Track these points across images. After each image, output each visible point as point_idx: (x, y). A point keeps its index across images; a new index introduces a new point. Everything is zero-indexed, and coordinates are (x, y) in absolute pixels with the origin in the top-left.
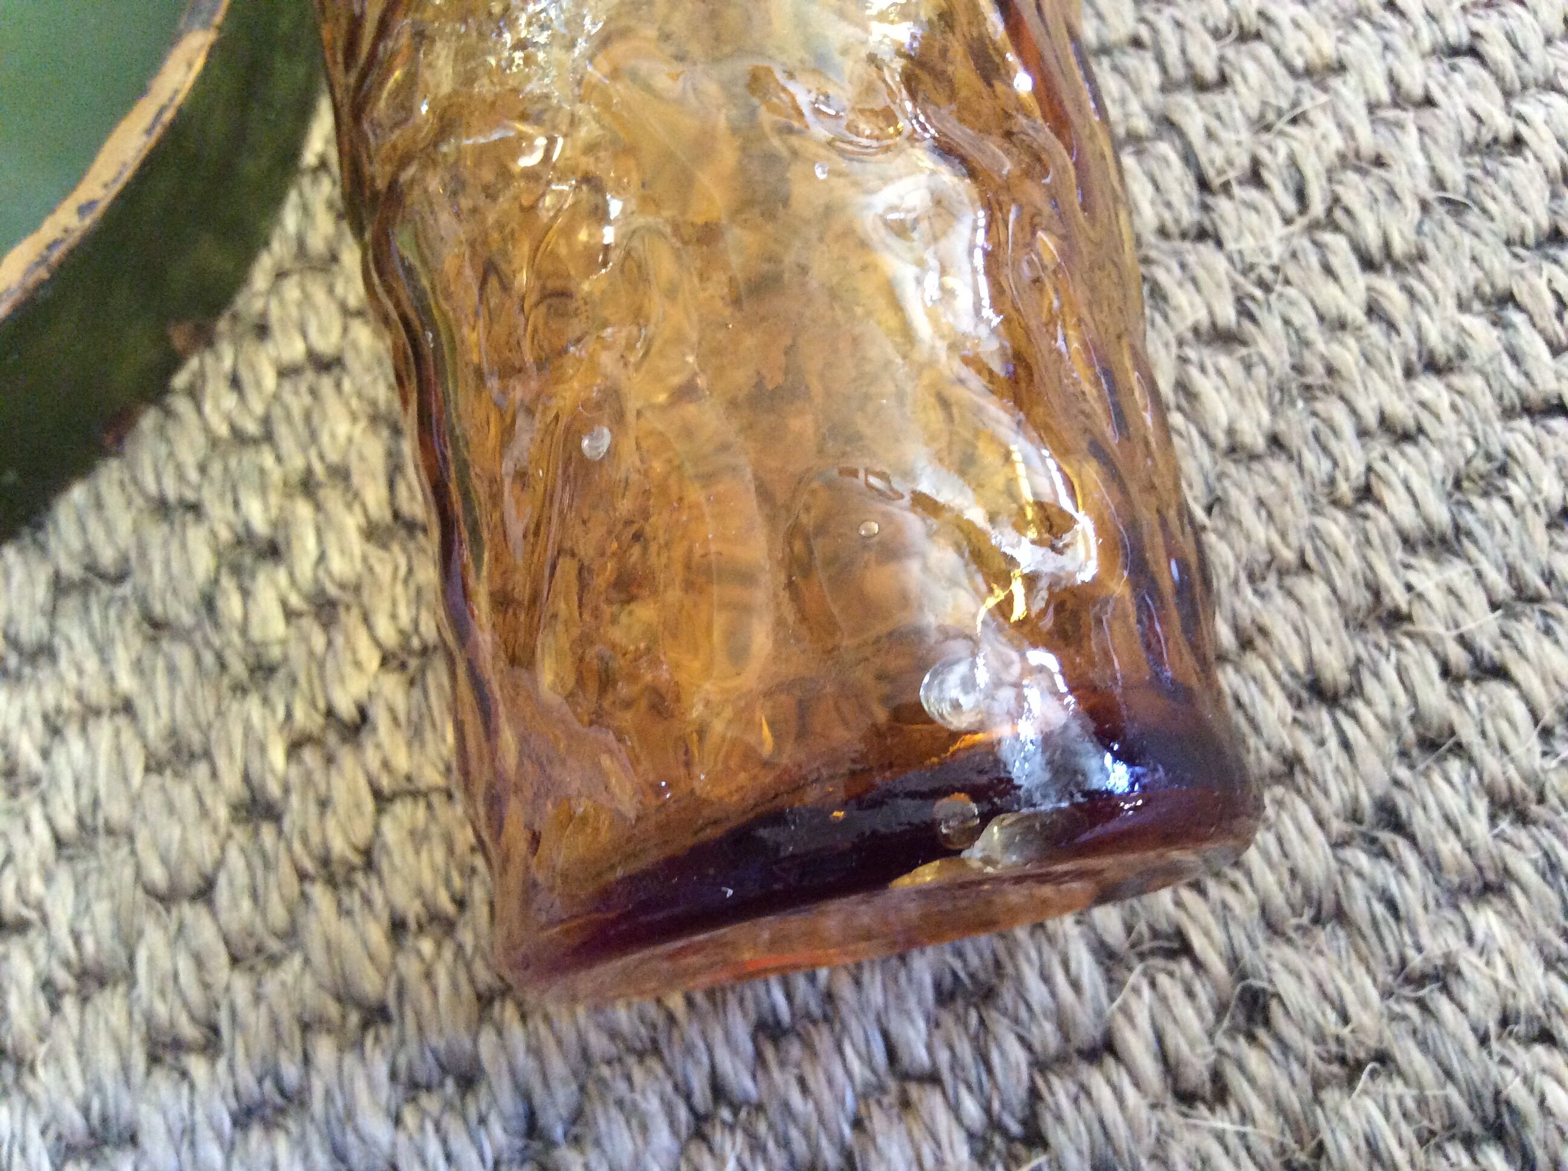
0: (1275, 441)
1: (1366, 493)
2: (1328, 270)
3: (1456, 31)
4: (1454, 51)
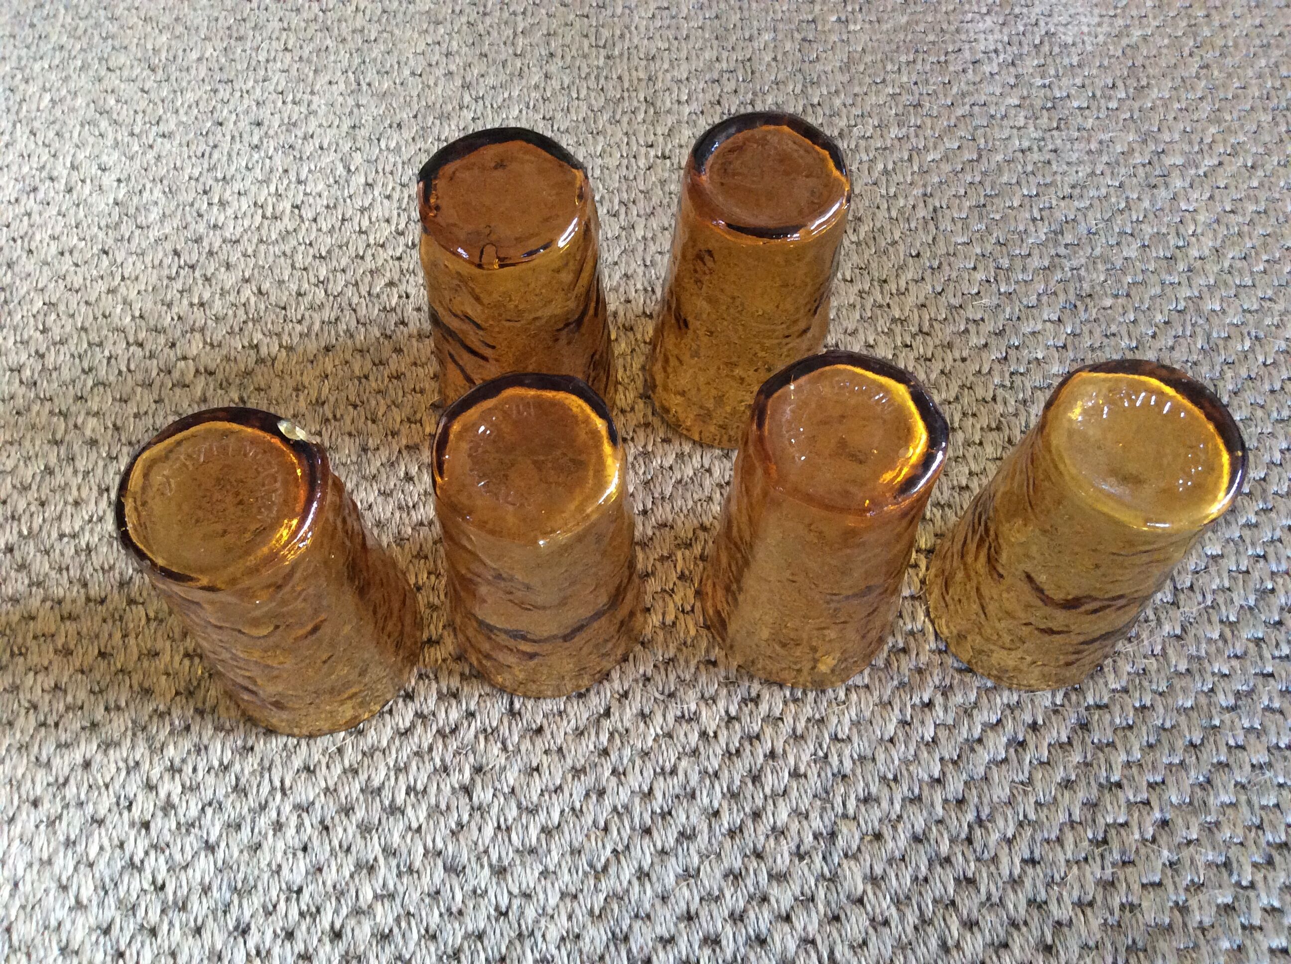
1: (1212, 690)
2: (1210, 621)
3: (1260, 551)
4: (1258, 556)
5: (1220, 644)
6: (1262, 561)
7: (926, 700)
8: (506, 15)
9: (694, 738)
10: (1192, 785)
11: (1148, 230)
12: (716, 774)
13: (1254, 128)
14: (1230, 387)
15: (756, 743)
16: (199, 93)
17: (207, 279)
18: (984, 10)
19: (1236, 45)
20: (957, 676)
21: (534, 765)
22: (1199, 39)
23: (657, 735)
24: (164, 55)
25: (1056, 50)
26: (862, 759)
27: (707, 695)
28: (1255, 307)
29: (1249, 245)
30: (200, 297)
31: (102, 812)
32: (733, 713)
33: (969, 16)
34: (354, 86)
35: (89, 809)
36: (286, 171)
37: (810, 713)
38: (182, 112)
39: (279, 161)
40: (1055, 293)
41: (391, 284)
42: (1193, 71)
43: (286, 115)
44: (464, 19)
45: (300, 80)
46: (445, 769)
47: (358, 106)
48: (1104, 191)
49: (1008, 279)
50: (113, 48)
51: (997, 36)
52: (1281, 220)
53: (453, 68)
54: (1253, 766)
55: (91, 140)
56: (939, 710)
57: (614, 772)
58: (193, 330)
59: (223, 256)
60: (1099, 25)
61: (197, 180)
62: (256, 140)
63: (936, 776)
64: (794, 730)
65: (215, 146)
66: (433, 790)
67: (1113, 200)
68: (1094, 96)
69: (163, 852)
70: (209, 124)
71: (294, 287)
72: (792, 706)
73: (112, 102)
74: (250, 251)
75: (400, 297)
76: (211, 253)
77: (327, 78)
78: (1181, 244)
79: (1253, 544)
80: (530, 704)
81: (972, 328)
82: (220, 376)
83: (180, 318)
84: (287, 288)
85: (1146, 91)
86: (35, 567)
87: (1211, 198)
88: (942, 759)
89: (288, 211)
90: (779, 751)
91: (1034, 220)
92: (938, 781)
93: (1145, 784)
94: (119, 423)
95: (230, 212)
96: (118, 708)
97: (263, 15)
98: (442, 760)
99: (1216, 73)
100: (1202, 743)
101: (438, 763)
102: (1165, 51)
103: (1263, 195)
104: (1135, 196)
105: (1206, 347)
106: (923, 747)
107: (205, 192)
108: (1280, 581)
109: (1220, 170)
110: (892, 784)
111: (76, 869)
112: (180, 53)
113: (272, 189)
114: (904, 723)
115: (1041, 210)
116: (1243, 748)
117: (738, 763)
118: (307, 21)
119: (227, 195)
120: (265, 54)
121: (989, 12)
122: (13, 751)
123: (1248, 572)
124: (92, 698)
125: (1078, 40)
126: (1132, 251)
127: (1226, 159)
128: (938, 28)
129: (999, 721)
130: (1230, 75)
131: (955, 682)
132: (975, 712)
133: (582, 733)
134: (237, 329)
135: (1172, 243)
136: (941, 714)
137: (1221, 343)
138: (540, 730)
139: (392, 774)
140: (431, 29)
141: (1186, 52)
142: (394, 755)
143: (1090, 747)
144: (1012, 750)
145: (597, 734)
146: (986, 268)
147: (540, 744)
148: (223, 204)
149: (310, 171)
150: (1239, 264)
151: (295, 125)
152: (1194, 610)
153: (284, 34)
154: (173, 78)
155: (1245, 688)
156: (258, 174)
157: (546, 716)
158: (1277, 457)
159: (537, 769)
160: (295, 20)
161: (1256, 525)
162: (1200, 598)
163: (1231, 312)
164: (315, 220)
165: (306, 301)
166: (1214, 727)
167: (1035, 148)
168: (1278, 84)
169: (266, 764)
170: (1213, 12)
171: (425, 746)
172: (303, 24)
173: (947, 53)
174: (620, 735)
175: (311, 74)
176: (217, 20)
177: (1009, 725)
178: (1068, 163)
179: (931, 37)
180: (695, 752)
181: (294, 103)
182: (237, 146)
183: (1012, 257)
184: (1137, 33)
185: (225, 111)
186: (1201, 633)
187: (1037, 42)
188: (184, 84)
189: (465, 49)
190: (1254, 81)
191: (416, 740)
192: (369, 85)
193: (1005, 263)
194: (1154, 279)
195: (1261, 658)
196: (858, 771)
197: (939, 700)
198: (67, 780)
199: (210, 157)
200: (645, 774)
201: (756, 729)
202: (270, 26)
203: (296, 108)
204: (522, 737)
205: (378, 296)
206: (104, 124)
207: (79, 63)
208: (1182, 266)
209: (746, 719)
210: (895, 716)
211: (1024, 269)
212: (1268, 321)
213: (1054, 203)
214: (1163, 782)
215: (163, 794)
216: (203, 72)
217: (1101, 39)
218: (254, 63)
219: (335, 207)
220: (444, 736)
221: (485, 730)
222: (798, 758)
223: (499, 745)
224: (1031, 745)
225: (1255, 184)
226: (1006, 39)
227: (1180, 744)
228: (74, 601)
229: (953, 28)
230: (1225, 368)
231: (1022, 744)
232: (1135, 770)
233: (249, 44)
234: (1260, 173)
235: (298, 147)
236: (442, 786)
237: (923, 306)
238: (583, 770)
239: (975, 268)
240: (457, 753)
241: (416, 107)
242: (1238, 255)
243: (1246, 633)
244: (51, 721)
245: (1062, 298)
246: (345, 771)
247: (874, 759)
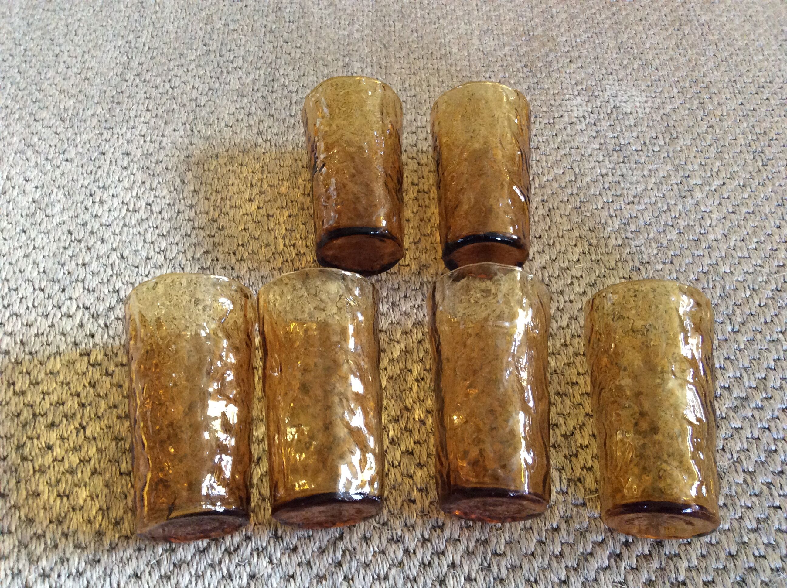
0: (724, 504)
1: (741, 518)
2: (736, 471)
3: (765, 425)
4: (765, 428)
5: (744, 486)
6: (767, 431)
7: (555, 526)
8: (285, 92)
9: (400, 554)
10: (732, 583)
11: (682, 223)
12: (415, 580)
13: (743, 162)
14: (739, 320)
15: (442, 557)
16: (91, 135)
17: (88, 249)
18: (576, 93)
19: (728, 115)
20: (575, 510)
21: (291, 573)
22: (706, 111)
23: (375, 552)
24: (70, 112)
25: (621, 116)
26: (513, 567)
27: (408, 524)
28: (751, 270)
29: (745, 233)
30: (83, 260)
32: (426, 536)
33: (567, 97)
34: (189, 132)
36: (143, 183)
37: (478, 536)
38: (79, 146)
39: (139, 177)
40: (626, 261)
41: (207, 252)
42: (704, 129)
43: (145, 149)
44: (259, 94)
45: (155, 128)
46: (230, 576)
47: (191, 144)
48: (653, 199)
49: (596, 252)
50: (39, 107)
51: (585, 108)
52: (763, 217)
53: (252, 122)
54: (772, 569)
55: (21, 162)
56: (564, 532)
57: (346, 578)
58: (77, 281)
59: (99, 234)
60: (646, 102)
61: (86, 187)
62: (125, 164)
63: (563, 579)
64: (468, 548)
65: (100, 167)
67: (660, 205)
68: (645, 143)
70: (96, 154)
71: (144, 254)
72: (466, 532)
73: (35, 139)
74: (117, 231)
75: (212, 260)
76: (92, 232)
77: (173, 127)
78: (703, 231)
79: (761, 420)
80: (289, 531)
81: (576, 282)
82: (92, 310)
83: (69, 273)
84: (140, 255)
85: (676, 141)
87: (720, 204)
88: (566, 567)
89: (143, 207)
90: (458, 562)
91: (611, 216)
92: (564, 582)
93: (701, 582)
94: (25, 340)
95: (106, 207)
97: (135, 90)
98: (228, 570)
99: (718, 131)
100: (737, 555)
101: (225, 572)
102: (685, 117)
103: (751, 203)
104: (673, 203)
105: (723, 295)
106: (554, 559)
107: (91, 195)
108: (780, 445)
109: (724, 187)
110: (534, 585)
112: (81, 111)
113: (134, 193)
114: (540, 542)
115: (615, 211)
116: (764, 557)
117: (430, 571)
118: (161, 94)
119: (105, 197)
120: (134, 112)
121: (579, 94)
123: (759, 439)
125: (633, 111)
126: (673, 235)
127: (727, 181)
128: (548, 103)
129: (604, 540)
130: (726, 132)
131: (574, 514)
132: (588, 534)
133: (324, 551)
134: (105, 280)
135: (697, 231)
136: (565, 536)
137: (732, 292)
138: (295, 549)
139: (193, 580)
140: (239, 100)
141: (699, 119)
142: (195, 567)
143: (663, 557)
144: (612, 560)
145: (334, 551)
146: (583, 245)
147: (295, 559)
148: (101, 202)
149: (159, 183)
150: (739, 244)
151: (151, 155)
152: (726, 464)
153: (147, 101)
154: (75, 126)
155: (762, 516)
156: (126, 184)
157: (299, 539)
158: (772, 364)
159: (293, 576)
160: (154, 93)
161: (762, 408)
162: (730, 456)
163: (736, 273)
164: (160, 213)
165: (151, 263)
166: (744, 543)
167: (610, 174)
168: (755, 137)
169: (108, 572)
170: (714, 96)
171: (217, 560)
172: (159, 95)
173: (554, 118)
174: (350, 552)
175: (163, 125)
176: (105, 92)
177: (610, 544)
178: (630, 183)
179: (545, 109)
180: (401, 564)
181: (151, 142)
182: (114, 167)
183: (598, 239)
184: (669, 107)
185: (107, 146)
186: (731, 479)
187: (609, 112)
188: (82, 129)
189: (259, 112)
190: (740, 136)
191: (211, 556)
192: (199, 132)
193: (594, 242)
194: (687, 252)
195: (772, 495)
196: (511, 577)
197: (563, 526)
199: (96, 173)
200: (367, 580)
201: (442, 547)
202: (138, 96)
203: (152, 145)
204: (283, 554)
205: (198, 259)
206: (29, 153)
207: (17, 116)
208: (704, 245)
209: (435, 541)
210: (535, 538)
211: (606, 246)
212: (760, 279)
213: (623, 206)
214: (713, 582)
216: (95, 122)
217: (648, 110)
218: (127, 118)
219: (174, 205)
220: (230, 553)
221: (258, 549)
222: (470, 568)
223: (267, 559)
224: (625, 556)
225: (746, 196)
226: (590, 110)
227: (722, 555)
229: (557, 104)
230: (735, 308)
231: (619, 556)
232: (694, 572)
233: (125, 106)
234: (749, 189)
235: (152, 168)
237: (544, 268)
238: (324, 577)
239: (575, 245)
240: (238, 565)
241: (228, 145)
242: (738, 239)
243: (761, 479)
245: (631, 264)
246: (161, 577)
247: (521, 567)
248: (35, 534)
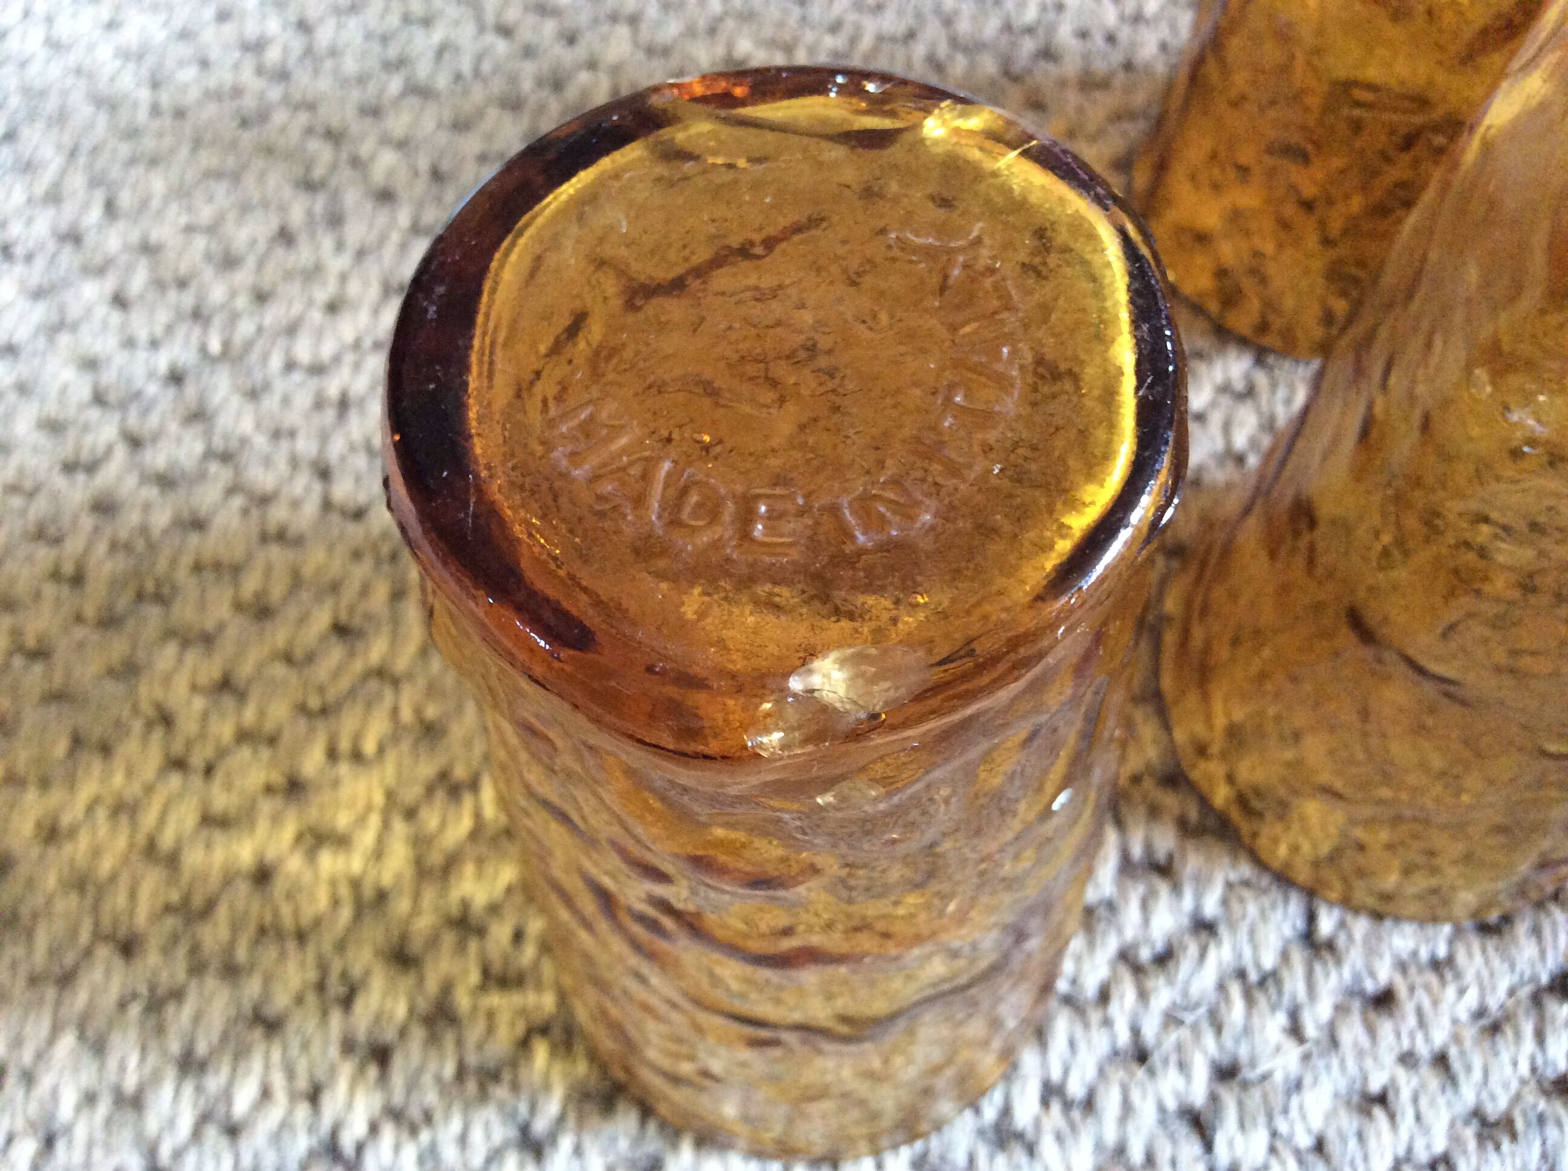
21: (1375, 1086)
31: (281, 1000)
35: (252, 988)
46: (1142, 1056)
66: (1110, 1102)
69: (414, 1131)
80: (1361, 926)
86: (224, 421)
96: (357, 756)
98: (1136, 1031)
101: (1124, 1037)
111: (197, 1134)
122: (102, 814)
124: (302, 722)
133: (1495, 1029)
138: (1384, 1000)
147: (1389, 1036)
157: (1402, 966)
159: (1382, 1099)
171: (1092, 986)
198: (209, 908)
204: (1341, 1009)
215: (432, 985)
220: (1138, 970)
221: (1244, 974)
223: (1281, 1019)
228: (296, 504)
236: (1135, 1096)
238: (1507, 1124)
240: (1171, 1019)
244: (197, 760)
248: (444, 776)
